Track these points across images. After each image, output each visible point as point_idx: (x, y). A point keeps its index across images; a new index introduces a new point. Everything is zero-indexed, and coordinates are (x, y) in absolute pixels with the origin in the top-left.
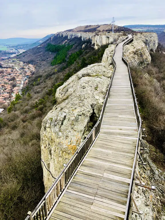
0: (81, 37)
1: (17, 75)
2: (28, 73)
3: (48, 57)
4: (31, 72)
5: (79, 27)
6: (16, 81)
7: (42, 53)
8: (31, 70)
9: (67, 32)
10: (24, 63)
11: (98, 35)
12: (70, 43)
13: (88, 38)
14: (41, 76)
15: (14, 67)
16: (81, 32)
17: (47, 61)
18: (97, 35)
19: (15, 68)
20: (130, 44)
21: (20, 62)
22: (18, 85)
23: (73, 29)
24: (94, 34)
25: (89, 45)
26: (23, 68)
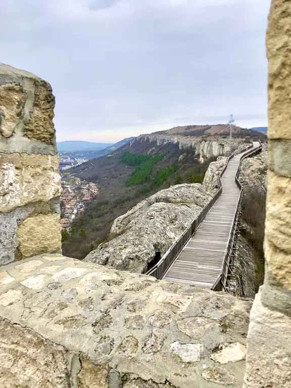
0: (178, 143)
1: (67, 198)
2: (87, 197)
3: (121, 173)
4: (91, 195)
5: (176, 127)
6: (65, 208)
7: (112, 165)
8: (92, 192)
9: (155, 135)
10: (82, 180)
11: (206, 141)
12: (160, 152)
13: (189, 145)
14: (106, 203)
15: (66, 186)
16: (179, 136)
17: (120, 179)
18: (204, 142)
19: (67, 188)
20: (255, 157)
21: (76, 178)
22: (67, 215)
23: (166, 131)
24: (199, 139)
25: (191, 156)
26: (79, 189)
